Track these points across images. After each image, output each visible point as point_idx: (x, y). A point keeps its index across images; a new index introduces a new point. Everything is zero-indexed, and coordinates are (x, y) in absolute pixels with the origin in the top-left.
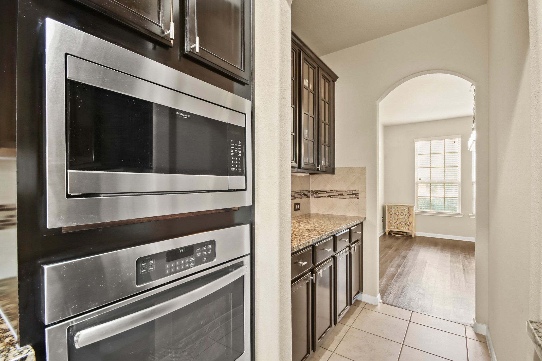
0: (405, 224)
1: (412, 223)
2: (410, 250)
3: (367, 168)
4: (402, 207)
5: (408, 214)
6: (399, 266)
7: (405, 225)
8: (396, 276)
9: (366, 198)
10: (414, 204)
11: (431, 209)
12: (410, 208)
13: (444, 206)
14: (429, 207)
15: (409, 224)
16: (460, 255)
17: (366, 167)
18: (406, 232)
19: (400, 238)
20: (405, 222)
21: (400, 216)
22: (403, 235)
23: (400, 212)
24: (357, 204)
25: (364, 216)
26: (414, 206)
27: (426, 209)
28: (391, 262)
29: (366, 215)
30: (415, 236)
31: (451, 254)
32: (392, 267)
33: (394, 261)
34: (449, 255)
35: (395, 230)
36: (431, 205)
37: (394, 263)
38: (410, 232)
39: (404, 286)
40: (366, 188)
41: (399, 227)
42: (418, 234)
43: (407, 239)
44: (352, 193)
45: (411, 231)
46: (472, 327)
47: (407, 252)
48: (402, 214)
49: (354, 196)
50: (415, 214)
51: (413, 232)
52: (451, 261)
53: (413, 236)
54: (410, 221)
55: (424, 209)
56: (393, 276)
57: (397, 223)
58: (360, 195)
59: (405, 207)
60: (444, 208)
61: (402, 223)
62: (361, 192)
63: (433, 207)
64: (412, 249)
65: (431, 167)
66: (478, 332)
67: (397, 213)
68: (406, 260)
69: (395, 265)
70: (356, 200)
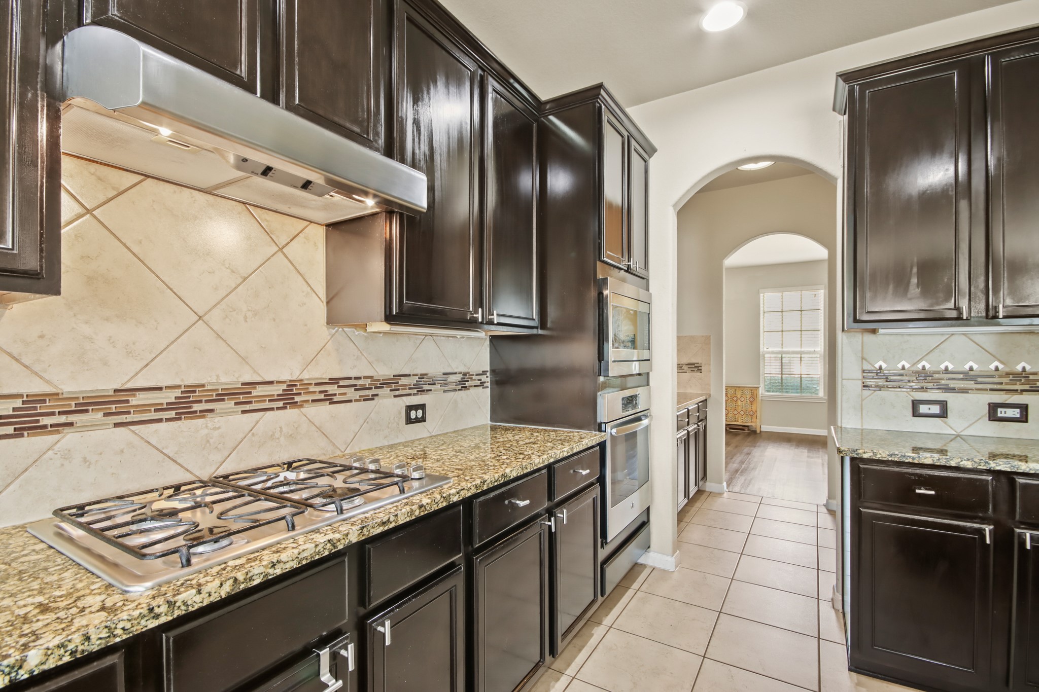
0: (747, 413)
1: (756, 412)
2: (755, 446)
3: (712, 337)
4: (742, 388)
5: (751, 399)
6: (742, 462)
7: (747, 415)
8: (740, 471)
9: (710, 371)
10: (760, 385)
11: (783, 392)
12: (754, 390)
13: (801, 387)
14: (780, 389)
15: (753, 415)
16: (821, 450)
17: (710, 336)
18: (747, 426)
19: (739, 434)
20: (747, 411)
21: (739, 403)
22: (743, 430)
23: (739, 396)
24: (700, 379)
25: (708, 392)
26: (759, 388)
27: (776, 391)
28: (732, 459)
29: (710, 391)
30: (760, 431)
31: (809, 450)
32: (733, 463)
33: (735, 458)
34: (807, 451)
35: (732, 423)
36: (782, 386)
37: (736, 460)
38: (753, 425)
39: (752, 479)
40: (710, 360)
41: (738, 418)
42: (765, 428)
43: (749, 435)
44: (693, 366)
45: (755, 424)
46: (825, 506)
47: (752, 448)
48: (742, 399)
49: (696, 369)
50: (760, 399)
51: (758, 425)
52: (808, 457)
53: (758, 431)
54: (754, 410)
55: (773, 391)
56: (737, 471)
57: (736, 412)
58: (703, 368)
59: (747, 390)
60: (801, 390)
61: (742, 413)
62: (705, 365)
63: (786, 389)
64: (757, 445)
65: (782, 331)
66: (830, 509)
67: (735, 399)
68: (750, 456)
69: (738, 461)
70: (699, 374)
